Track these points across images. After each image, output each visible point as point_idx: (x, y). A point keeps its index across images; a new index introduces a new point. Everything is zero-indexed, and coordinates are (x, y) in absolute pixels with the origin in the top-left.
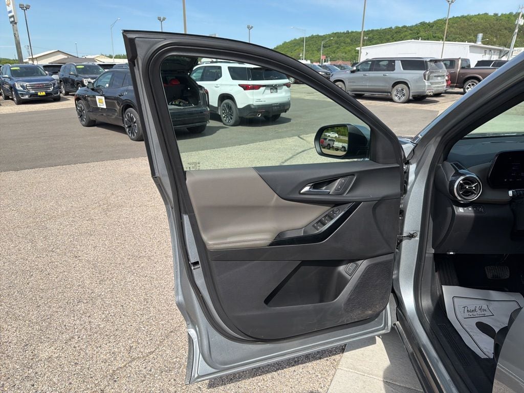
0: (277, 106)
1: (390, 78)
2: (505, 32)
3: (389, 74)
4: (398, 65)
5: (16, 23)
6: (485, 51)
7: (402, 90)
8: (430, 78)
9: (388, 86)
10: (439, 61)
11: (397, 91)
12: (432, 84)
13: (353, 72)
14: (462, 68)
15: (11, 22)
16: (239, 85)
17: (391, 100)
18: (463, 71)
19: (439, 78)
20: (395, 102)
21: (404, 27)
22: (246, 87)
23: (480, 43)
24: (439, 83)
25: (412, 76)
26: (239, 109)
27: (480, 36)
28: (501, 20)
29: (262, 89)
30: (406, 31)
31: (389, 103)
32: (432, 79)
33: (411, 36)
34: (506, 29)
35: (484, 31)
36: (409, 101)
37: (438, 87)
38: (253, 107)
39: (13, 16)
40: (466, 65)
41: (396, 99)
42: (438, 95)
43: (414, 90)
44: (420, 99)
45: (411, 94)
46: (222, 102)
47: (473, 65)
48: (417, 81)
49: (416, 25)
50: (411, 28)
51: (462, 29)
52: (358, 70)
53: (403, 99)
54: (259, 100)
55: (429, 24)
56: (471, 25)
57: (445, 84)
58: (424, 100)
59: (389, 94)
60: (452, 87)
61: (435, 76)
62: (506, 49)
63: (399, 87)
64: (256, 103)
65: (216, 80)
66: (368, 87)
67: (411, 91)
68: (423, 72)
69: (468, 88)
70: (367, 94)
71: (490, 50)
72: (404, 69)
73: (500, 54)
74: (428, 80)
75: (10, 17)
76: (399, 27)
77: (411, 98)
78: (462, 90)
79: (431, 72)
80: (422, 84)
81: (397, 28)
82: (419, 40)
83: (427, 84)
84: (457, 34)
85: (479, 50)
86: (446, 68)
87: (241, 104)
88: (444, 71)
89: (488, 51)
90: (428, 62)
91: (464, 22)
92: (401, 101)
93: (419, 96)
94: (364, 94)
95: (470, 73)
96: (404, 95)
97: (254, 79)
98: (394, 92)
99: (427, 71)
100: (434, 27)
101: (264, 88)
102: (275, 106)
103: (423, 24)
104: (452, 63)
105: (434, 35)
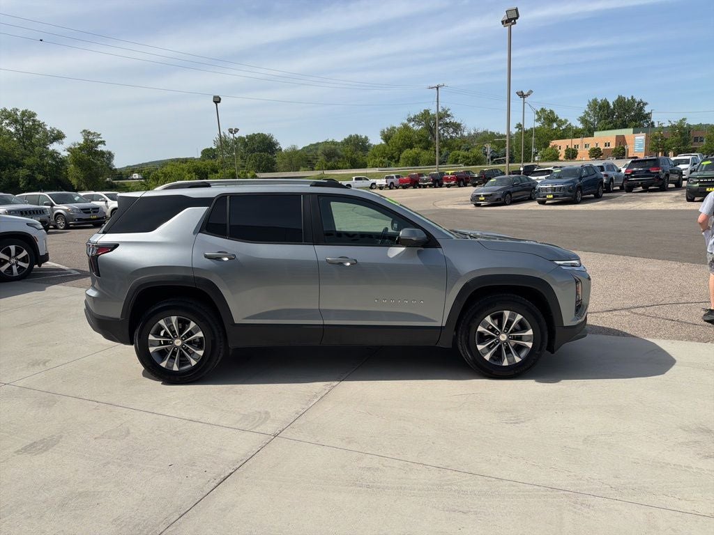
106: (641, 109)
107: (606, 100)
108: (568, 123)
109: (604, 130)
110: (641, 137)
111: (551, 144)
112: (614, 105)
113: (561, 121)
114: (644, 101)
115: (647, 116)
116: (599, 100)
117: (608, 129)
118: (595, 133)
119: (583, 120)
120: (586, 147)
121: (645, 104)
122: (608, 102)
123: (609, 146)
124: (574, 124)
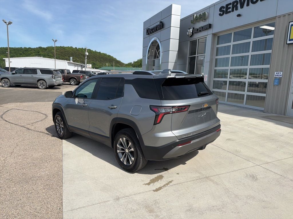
1: (36, 78)
2: (82, 56)
3: (34, 76)
4: (39, 71)
6: (75, 65)
7: (43, 83)
8: (55, 78)
9: (35, 81)
10: (58, 71)
11: (40, 83)
12: (56, 80)
13: (13, 74)
14: (67, 73)
17: (38, 88)
18: (68, 75)
19: (59, 78)
20: (40, 89)
21: (30, 48)
23: (72, 61)
24: (59, 80)
25: (46, 77)
27: (71, 58)
28: (79, 50)
30: (31, 51)
31: (37, 89)
32: (56, 78)
33: (34, 53)
34: (81, 55)
35: (72, 55)
36: (47, 88)
37: (59, 82)
40: (69, 72)
41: (40, 87)
42: (59, 85)
43: (49, 83)
44: (52, 87)
45: (47, 85)
47: (71, 72)
48: (49, 79)
49: (37, 48)
50: (34, 49)
51: (62, 53)
52: (16, 73)
53: (44, 87)
55: (44, 48)
56: (66, 51)
57: (62, 81)
58: (54, 88)
59: (36, 85)
60: (65, 82)
61: (57, 77)
62: (84, 65)
63: (41, 82)
66: (24, 82)
67: (47, 84)
68: (52, 75)
69: (72, 82)
70: (22, 85)
71: (77, 65)
72: (42, 74)
73: (81, 67)
74: (54, 79)
76: (27, 48)
77: (48, 87)
78: (69, 83)
79: (55, 76)
80: (52, 81)
81: (25, 48)
82: (41, 57)
83: (54, 80)
84: (60, 55)
85: (72, 64)
86: (61, 73)
88: (60, 75)
89: (76, 65)
90: (53, 71)
91: (62, 50)
92: (43, 88)
93: (51, 86)
94: (21, 85)
95: (71, 76)
96: (44, 85)
98: (39, 84)
99: (53, 75)
100: (47, 50)
103: (40, 48)
104: (62, 71)
105: (48, 54)
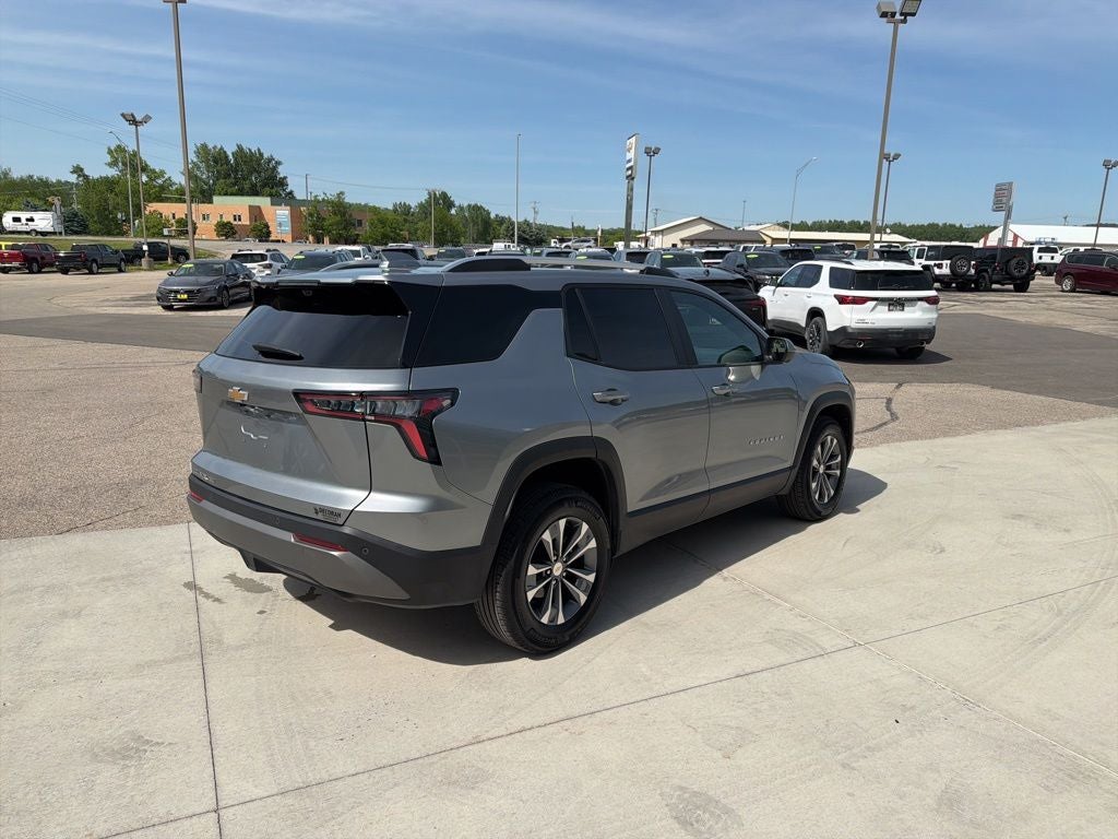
0: (898, 333)
5: (633, 179)
15: (627, 177)
16: (835, 296)
22: (842, 300)
26: (829, 332)
29: (871, 304)
38: (850, 331)
39: (631, 168)
46: (812, 319)
54: (863, 321)
64: (854, 325)
65: (810, 286)
75: (628, 169)
87: (832, 326)
97: (858, 288)
101: (874, 303)
102: (892, 333)
106: (275, 168)
107: (222, 148)
108: (166, 176)
109: (226, 194)
110: (283, 213)
111: (148, 208)
112: (236, 159)
113: (154, 171)
114: (277, 158)
115: (282, 183)
116: (210, 146)
117: (232, 194)
118: (216, 199)
119: (191, 176)
120: (204, 219)
121: (278, 163)
122: (225, 152)
123: (240, 220)
124: (174, 179)
